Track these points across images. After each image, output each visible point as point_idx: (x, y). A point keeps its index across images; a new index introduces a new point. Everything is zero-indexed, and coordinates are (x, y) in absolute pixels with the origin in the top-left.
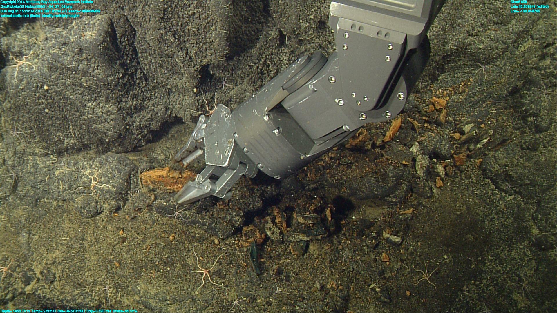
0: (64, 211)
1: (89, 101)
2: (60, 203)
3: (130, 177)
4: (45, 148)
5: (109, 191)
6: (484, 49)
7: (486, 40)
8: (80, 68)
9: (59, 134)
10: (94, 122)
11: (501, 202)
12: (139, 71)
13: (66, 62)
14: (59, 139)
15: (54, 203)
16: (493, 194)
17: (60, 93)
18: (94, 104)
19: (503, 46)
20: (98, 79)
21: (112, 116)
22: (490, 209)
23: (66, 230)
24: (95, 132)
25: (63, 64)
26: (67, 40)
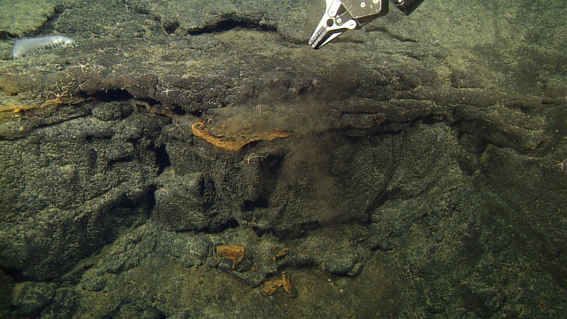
0: (176, 263)
1: (191, 210)
2: (175, 258)
3: (209, 249)
4: (171, 228)
5: (198, 255)
6: (409, 190)
7: (411, 186)
8: (186, 197)
9: (177, 223)
10: (192, 220)
11: (412, 281)
12: (216, 197)
13: (180, 194)
14: (177, 225)
15: (172, 257)
16: (408, 276)
17: (177, 206)
18: (193, 212)
19: (420, 190)
20: (194, 203)
21: (201, 219)
22: (405, 285)
23: (175, 274)
24: (193, 225)
25: (179, 194)
26: (182, 184)
